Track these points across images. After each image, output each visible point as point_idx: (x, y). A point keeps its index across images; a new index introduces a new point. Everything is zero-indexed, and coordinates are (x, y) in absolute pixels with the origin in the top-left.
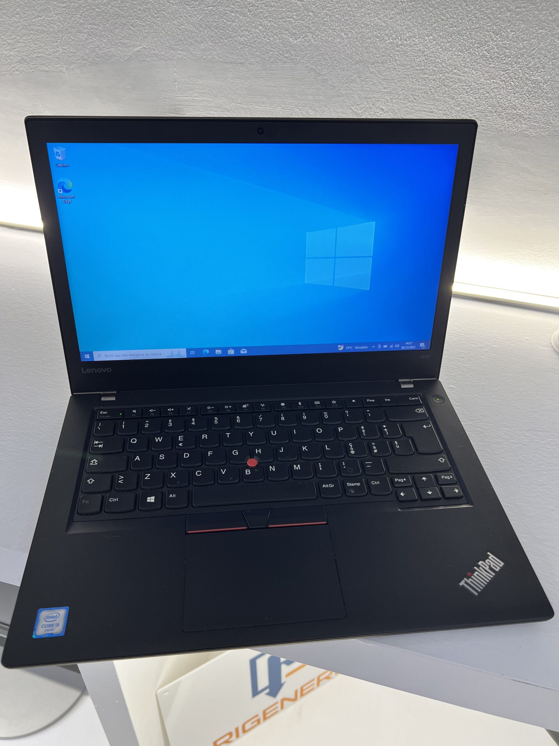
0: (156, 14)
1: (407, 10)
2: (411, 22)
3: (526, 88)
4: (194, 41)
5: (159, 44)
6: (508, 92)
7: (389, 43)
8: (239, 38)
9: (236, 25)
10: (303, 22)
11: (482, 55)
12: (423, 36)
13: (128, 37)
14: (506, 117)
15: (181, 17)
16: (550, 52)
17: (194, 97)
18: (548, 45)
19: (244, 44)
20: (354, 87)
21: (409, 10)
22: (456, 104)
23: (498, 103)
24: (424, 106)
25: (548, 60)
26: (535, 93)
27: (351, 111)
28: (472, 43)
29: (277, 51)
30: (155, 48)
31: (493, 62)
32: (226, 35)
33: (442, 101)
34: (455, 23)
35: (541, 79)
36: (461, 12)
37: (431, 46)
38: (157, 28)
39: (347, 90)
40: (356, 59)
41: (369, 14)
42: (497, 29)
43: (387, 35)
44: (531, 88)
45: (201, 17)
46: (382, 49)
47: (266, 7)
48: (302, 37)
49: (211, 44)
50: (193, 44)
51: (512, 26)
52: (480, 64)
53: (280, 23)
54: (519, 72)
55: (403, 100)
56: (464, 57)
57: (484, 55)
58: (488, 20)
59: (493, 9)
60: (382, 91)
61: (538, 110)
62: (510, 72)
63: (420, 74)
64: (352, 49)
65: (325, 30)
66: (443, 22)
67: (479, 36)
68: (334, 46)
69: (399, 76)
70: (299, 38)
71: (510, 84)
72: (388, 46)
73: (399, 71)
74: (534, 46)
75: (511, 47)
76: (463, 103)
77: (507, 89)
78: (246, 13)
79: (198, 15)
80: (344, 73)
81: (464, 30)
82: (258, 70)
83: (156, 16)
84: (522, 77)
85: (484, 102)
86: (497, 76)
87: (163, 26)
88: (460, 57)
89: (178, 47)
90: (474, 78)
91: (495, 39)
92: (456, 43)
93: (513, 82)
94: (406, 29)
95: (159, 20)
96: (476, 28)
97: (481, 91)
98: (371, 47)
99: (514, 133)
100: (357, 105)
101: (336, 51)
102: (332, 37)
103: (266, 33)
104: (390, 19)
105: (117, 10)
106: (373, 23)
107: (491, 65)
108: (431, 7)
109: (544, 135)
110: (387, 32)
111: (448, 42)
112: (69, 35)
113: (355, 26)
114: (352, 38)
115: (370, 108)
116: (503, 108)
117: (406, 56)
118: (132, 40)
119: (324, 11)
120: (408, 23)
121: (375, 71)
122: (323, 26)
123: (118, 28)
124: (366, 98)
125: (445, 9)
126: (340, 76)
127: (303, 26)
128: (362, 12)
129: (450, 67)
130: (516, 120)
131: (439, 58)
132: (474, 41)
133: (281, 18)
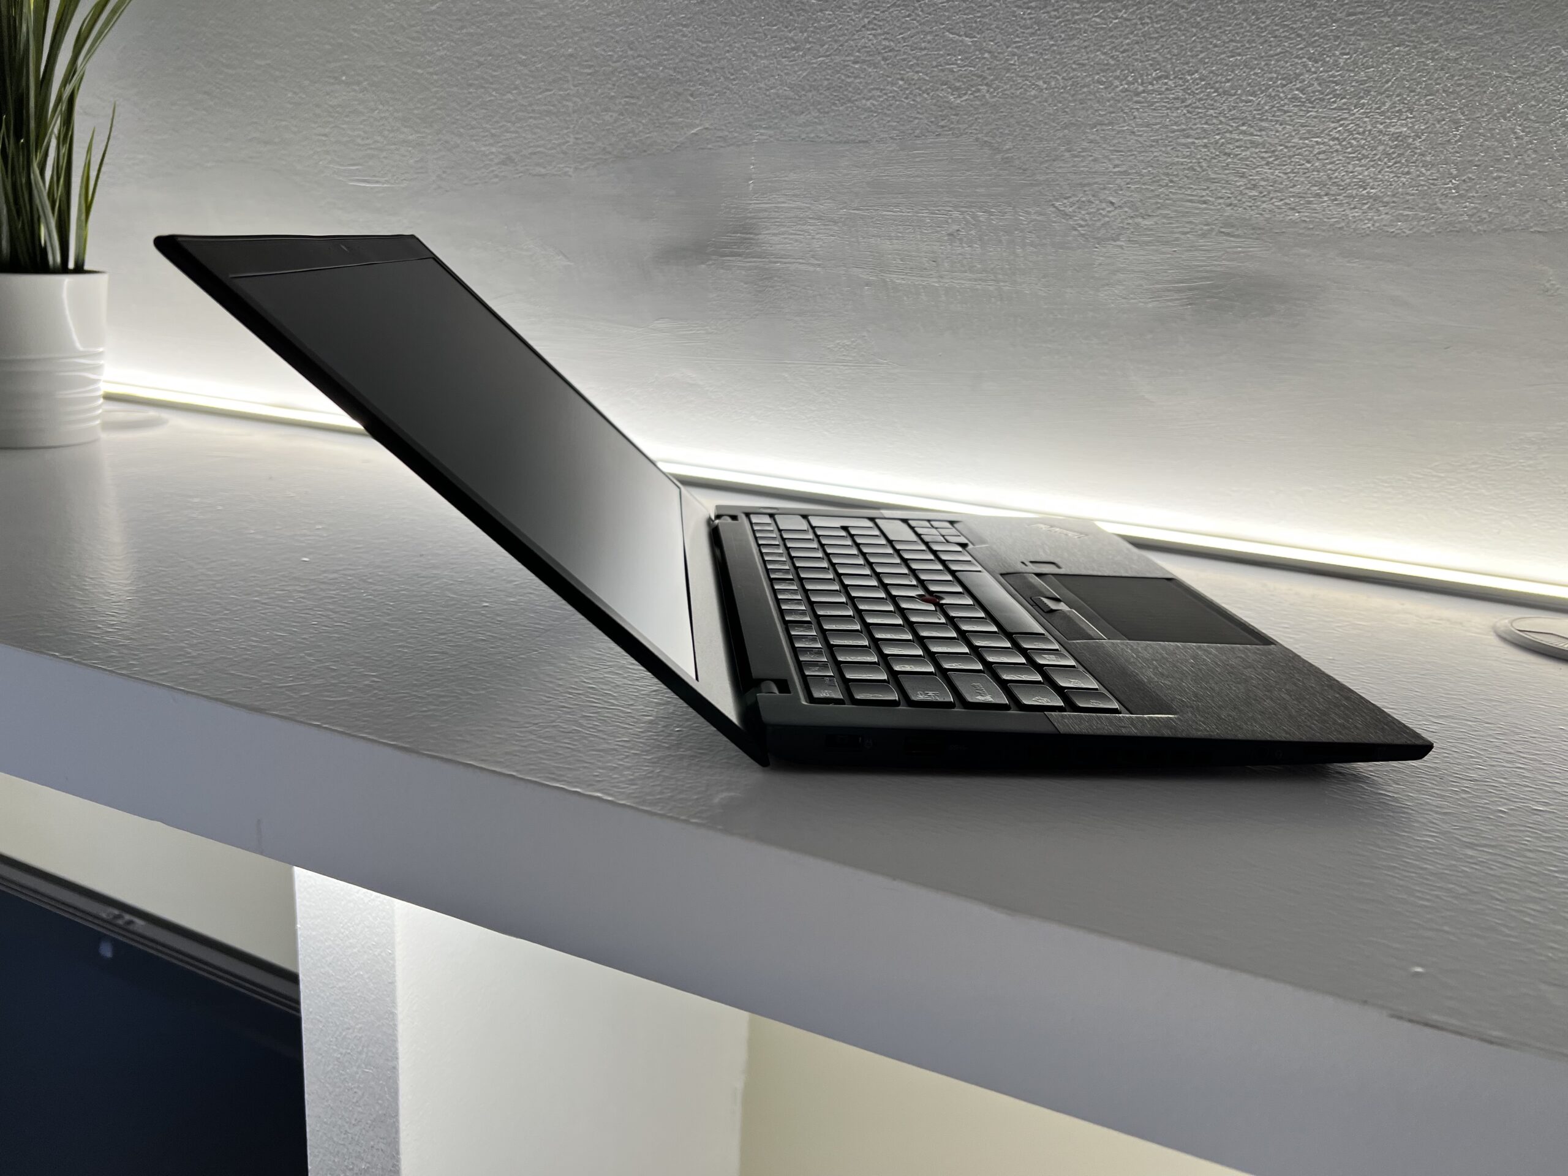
0: (732, 74)
1: (1152, 36)
2: (1160, 54)
3: (1381, 148)
4: (789, 112)
5: (732, 121)
6: (1348, 157)
7: (1122, 91)
8: (864, 101)
9: (861, 83)
10: (973, 69)
11: (1292, 98)
12: (1182, 74)
13: (683, 114)
14: (1347, 203)
15: (773, 76)
16: (1419, 83)
17: (779, 203)
18: (1413, 72)
19: (872, 111)
20: (1060, 167)
21: (1156, 35)
22: (1249, 186)
23: (1331, 178)
24: (1189, 192)
25: (1416, 97)
26: (1400, 155)
27: (1054, 209)
28: (1271, 79)
29: (927, 118)
30: (724, 128)
31: (1314, 108)
32: (843, 99)
33: (1223, 182)
34: (1237, 49)
35: (1409, 132)
36: (1248, 31)
37: (1197, 89)
38: (731, 96)
39: (1047, 174)
40: (1062, 121)
41: (1086, 47)
42: (1316, 53)
43: (1117, 78)
44: (1391, 147)
45: (805, 74)
46: (1109, 101)
47: (912, 50)
48: (970, 92)
49: (818, 114)
50: (787, 117)
51: (1342, 46)
52: (1291, 114)
53: (934, 74)
54: (1365, 122)
55: (1150, 185)
56: (1259, 104)
57: (1295, 98)
58: (1299, 39)
59: (1306, 20)
60: (1110, 172)
61: (1410, 187)
62: (1347, 122)
63: (1178, 138)
64: (1055, 106)
65: (1010, 79)
66: (1216, 49)
67: (1283, 67)
68: (1025, 103)
69: (1141, 143)
70: (965, 94)
71: (1349, 143)
72: (1119, 95)
73: (1140, 136)
74: (1387, 75)
75: (1345, 80)
76: (1263, 183)
77: (1345, 153)
78: (879, 62)
79: (800, 72)
80: (1041, 145)
81: (1256, 59)
82: (892, 151)
83: (732, 77)
84: (1370, 131)
85: (1302, 179)
86: (1324, 130)
87: (741, 93)
88: (1250, 104)
89: (761, 123)
90: (1281, 137)
91: (1313, 70)
92: (1243, 82)
93: (1354, 139)
94: (1151, 65)
95: (736, 84)
96: (1276, 55)
97: (1296, 159)
98: (1090, 99)
99: (1368, 232)
100: (1066, 198)
101: (1027, 111)
102: (1021, 88)
103: (911, 91)
104: (1123, 52)
105: (671, 72)
106: (1093, 61)
107: (1311, 113)
108: (1195, 27)
109: (1428, 231)
110: (1118, 73)
111: (1228, 81)
112: (589, 116)
113: (1062, 69)
114: (1056, 87)
115: (1090, 202)
116: (1341, 188)
117: (1154, 109)
118: (688, 118)
119: (1009, 49)
120: (1154, 56)
121: (1098, 138)
122: (1006, 73)
123: (668, 100)
124: (1083, 185)
125: (1220, 28)
126: (1035, 151)
127: (973, 75)
128: (1074, 46)
129: (1234, 122)
130: (1369, 208)
131: (1213, 109)
132: (1275, 76)
133: (936, 66)
